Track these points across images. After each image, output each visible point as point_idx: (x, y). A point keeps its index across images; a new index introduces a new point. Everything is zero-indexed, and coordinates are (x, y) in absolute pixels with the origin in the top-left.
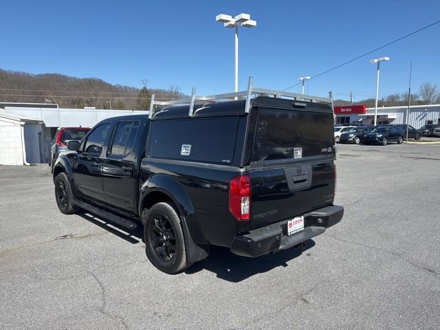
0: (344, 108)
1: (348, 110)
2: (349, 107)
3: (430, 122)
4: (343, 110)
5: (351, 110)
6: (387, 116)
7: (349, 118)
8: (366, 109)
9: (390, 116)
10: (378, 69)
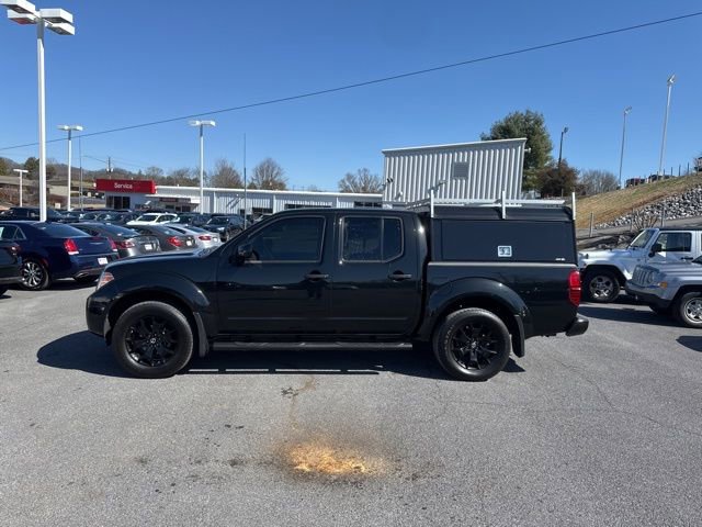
0: (120, 182)
1: (126, 186)
2: (129, 182)
3: (242, 211)
4: (117, 186)
5: (131, 187)
6: (189, 199)
7: (128, 198)
8: (156, 187)
9: (194, 199)
10: (201, 135)
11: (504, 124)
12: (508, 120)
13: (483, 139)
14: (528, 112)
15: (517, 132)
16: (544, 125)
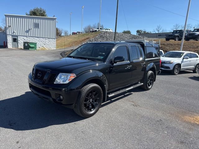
11: (33, 11)
12: (34, 10)
13: (26, 15)
14: (41, 8)
15: (38, 14)
16: (46, 14)
